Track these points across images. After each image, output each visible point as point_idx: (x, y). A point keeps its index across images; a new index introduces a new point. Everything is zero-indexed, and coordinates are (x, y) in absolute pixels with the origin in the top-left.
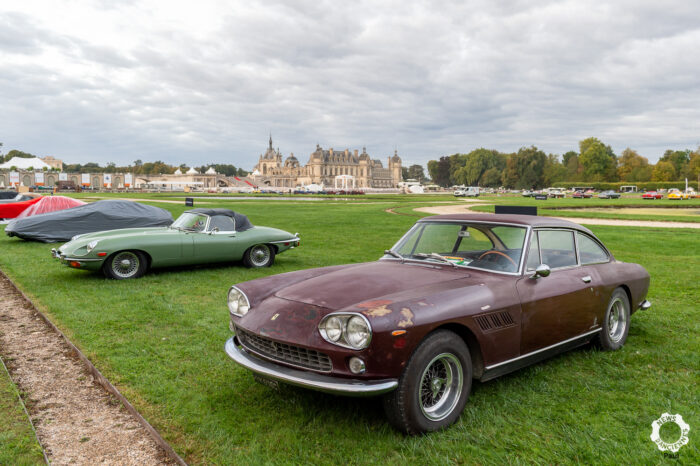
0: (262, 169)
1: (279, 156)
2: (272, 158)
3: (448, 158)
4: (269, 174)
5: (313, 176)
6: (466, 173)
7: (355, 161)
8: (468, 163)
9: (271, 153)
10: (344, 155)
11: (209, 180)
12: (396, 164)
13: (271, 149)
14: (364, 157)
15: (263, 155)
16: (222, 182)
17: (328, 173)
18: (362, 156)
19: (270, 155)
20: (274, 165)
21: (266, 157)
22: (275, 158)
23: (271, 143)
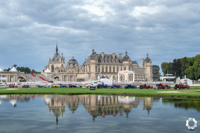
0: (50, 68)
1: (63, 59)
2: (58, 60)
3: (179, 60)
4: (56, 72)
5: (89, 73)
6: (194, 70)
7: (120, 61)
8: (196, 63)
9: (57, 57)
10: (112, 58)
11: (11, 76)
12: (148, 64)
13: (57, 54)
14: (126, 58)
15: (52, 59)
16: (22, 78)
17: (101, 71)
18: (124, 58)
19: (56, 59)
20: (59, 65)
21: (54, 60)
22: (60, 60)
23: (57, 50)
